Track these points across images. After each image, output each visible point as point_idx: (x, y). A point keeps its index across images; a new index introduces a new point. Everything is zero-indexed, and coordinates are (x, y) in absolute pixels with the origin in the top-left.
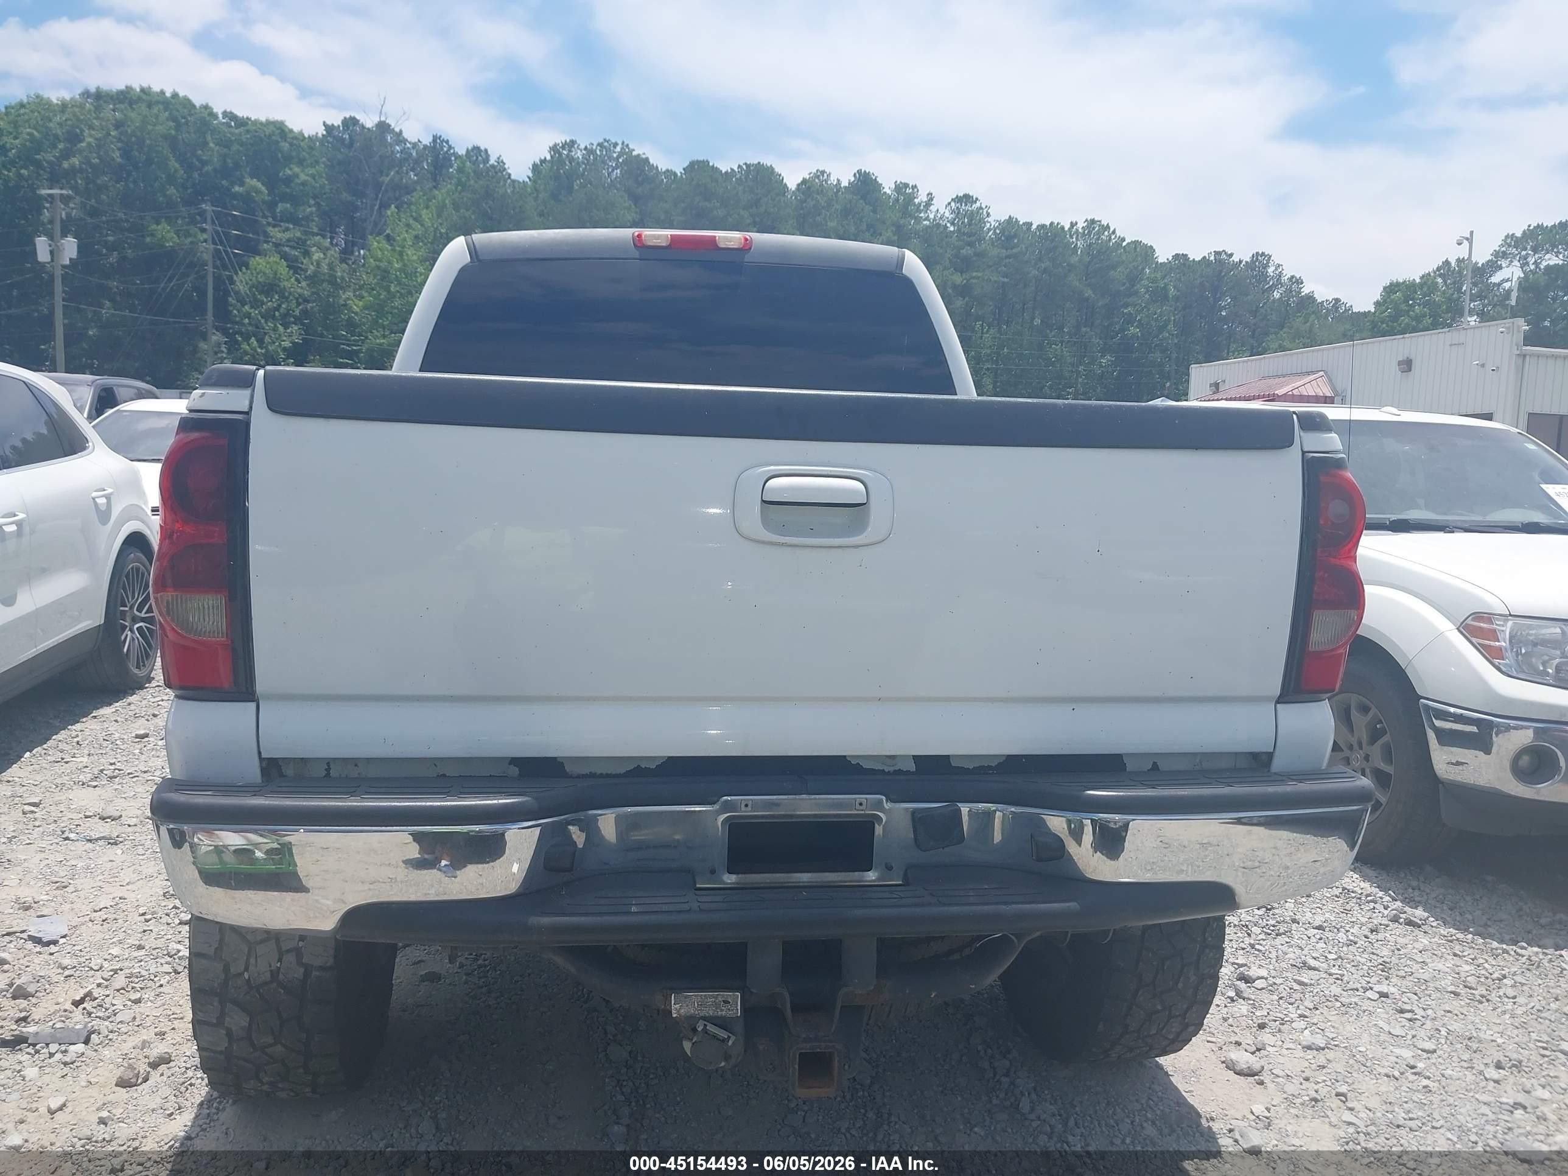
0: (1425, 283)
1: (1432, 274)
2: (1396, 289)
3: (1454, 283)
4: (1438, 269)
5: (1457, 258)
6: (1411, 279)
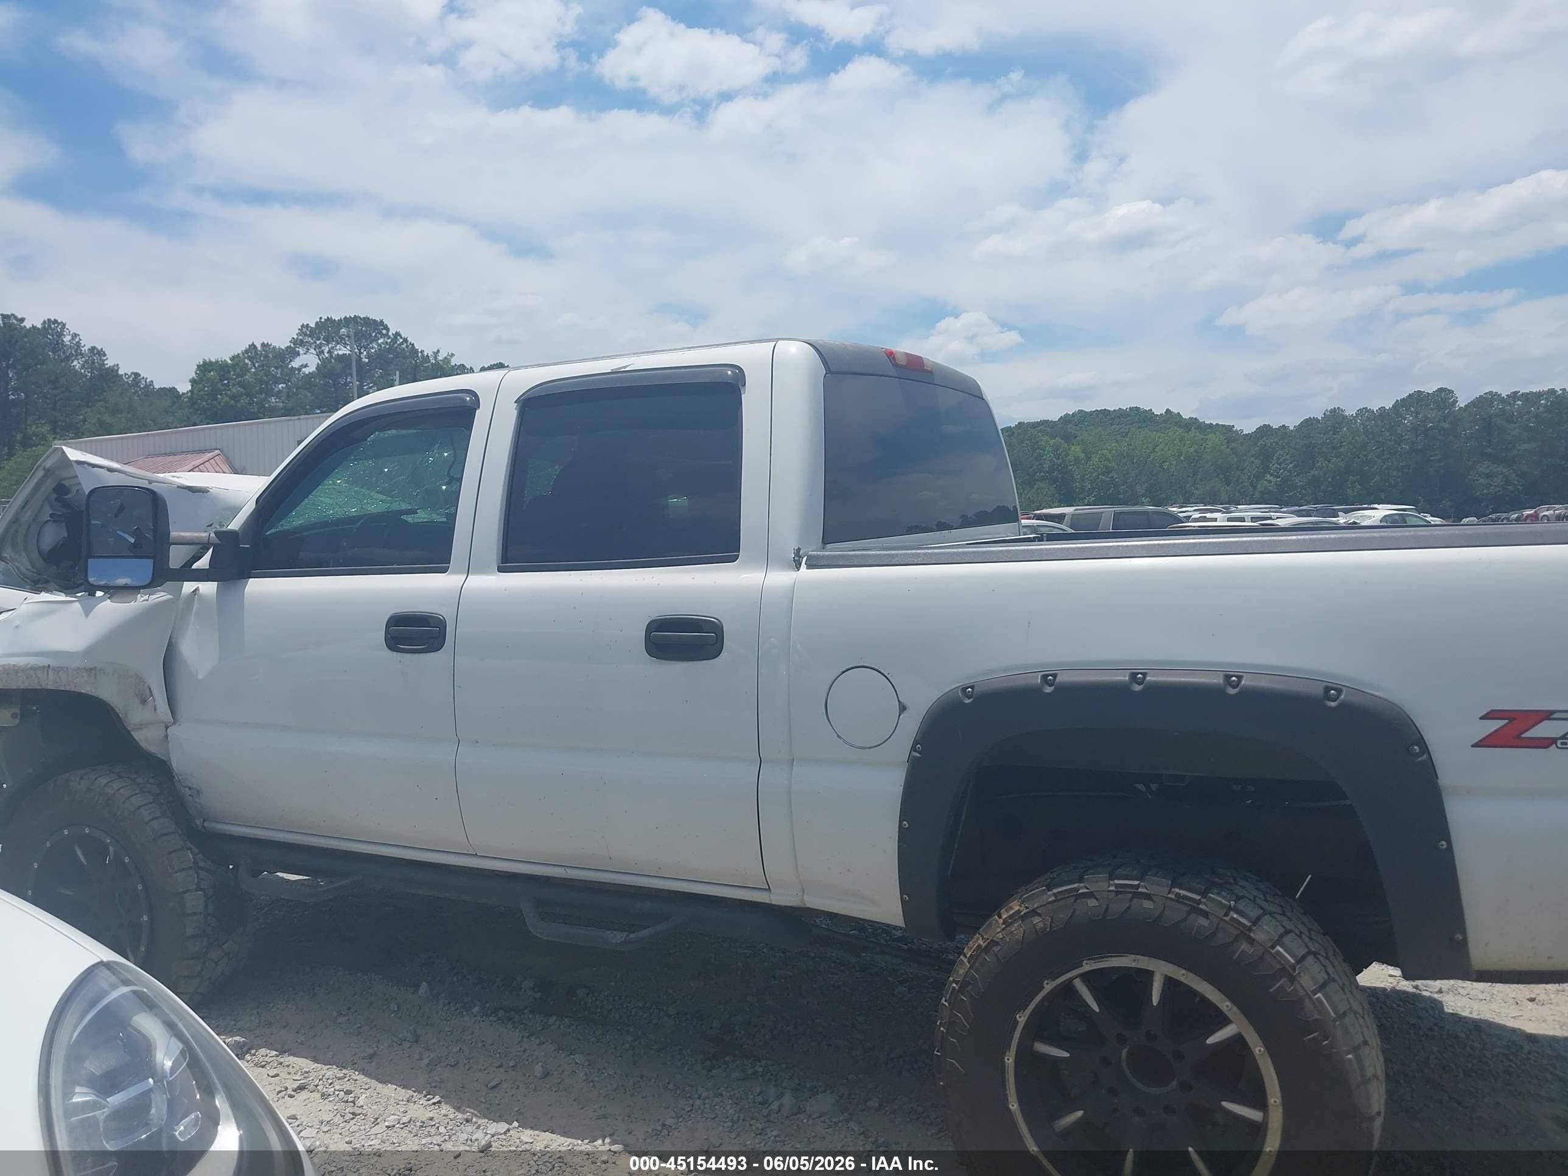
0: (237, 364)
1: (241, 356)
2: (210, 368)
3: (263, 366)
4: (246, 351)
5: (262, 342)
6: (223, 360)
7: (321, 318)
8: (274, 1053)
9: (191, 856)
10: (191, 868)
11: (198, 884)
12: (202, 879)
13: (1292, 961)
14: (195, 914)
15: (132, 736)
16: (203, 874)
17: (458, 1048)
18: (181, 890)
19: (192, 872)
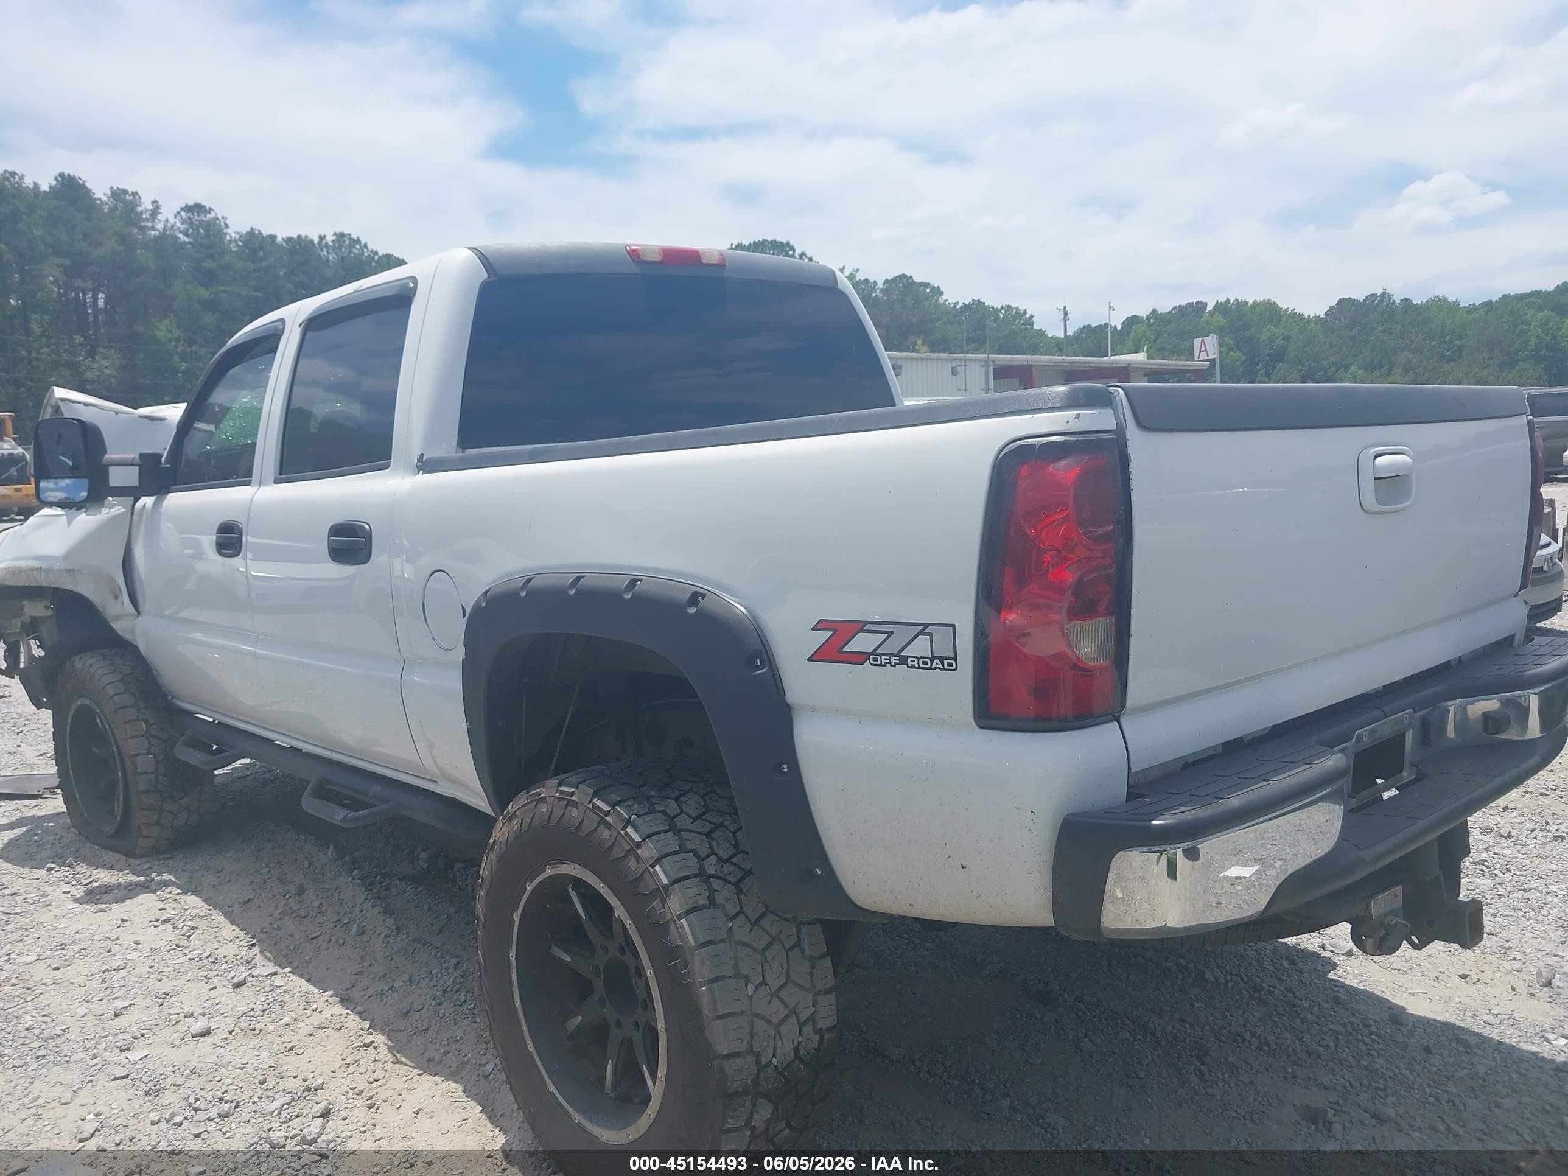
7: (732, 245)
8: (179, 891)
9: (144, 726)
10: (143, 736)
11: (149, 749)
12: (153, 745)
13: (665, 881)
14: (145, 773)
15: (110, 625)
16: (154, 741)
17: (319, 903)
18: (133, 753)
19: (143, 739)
